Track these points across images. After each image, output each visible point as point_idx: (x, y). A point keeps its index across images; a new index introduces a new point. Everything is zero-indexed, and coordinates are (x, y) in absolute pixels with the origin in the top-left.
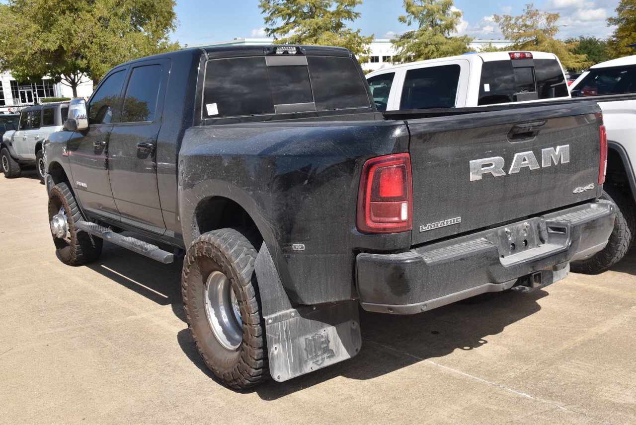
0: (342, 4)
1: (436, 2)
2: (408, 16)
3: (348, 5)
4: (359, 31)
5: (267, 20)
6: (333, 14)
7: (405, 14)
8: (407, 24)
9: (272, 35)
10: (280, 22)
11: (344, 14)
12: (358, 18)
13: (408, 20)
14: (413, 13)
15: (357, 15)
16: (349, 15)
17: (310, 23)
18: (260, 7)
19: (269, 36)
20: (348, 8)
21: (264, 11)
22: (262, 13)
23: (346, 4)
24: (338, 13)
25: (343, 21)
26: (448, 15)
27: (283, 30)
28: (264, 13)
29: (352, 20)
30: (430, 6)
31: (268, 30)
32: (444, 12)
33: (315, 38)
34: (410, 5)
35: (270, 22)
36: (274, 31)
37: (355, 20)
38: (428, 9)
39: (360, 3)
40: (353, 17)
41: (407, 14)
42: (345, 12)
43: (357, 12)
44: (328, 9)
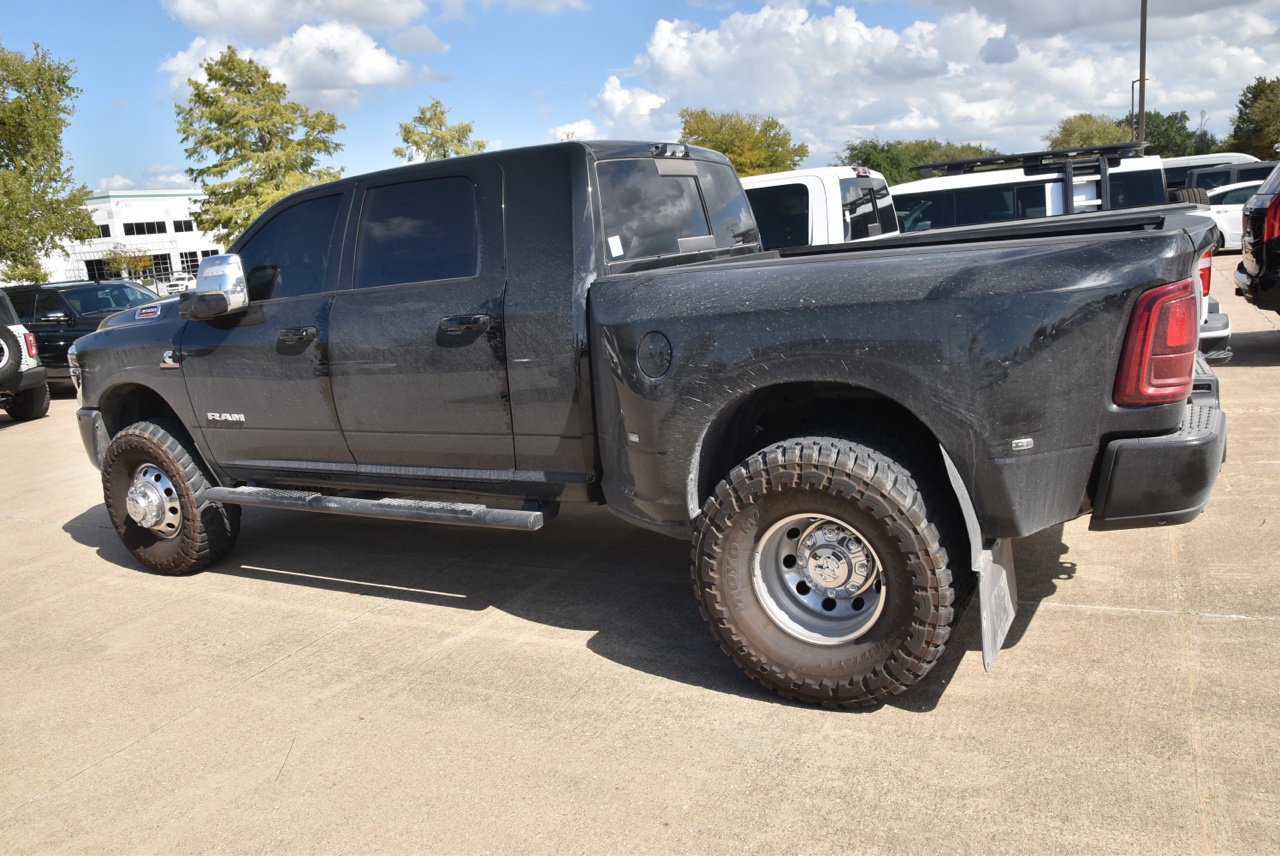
0: (313, 129)
1: (447, 128)
2: (407, 148)
3: (323, 132)
4: (343, 169)
5: (191, 153)
6: (299, 144)
7: (403, 145)
8: (407, 158)
9: (200, 179)
10: (212, 158)
11: (318, 145)
12: (340, 152)
13: (407, 153)
14: (416, 143)
15: (337, 146)
16: (327, 148)
17: (267, 157)
18: (178, 131)
19: (195, 181)
20: (323, 135)
21: (186, 139)
22: (182, 142)
23: (321, 129)
24: (306, 143)
25: (315, 156)
26: (466, 145)
27: (219, 170)
28: (185, 142)
29: (330, 153)
30: (439, 133)
31: (191, 171)
32: (459, 141)
33: (274, 181)
34: (409, 131)
35: (195, 156)
36: (201, 172)
37: (335, 154)
38: (437, 138)
39: (343, 127)
40: (332, 150)
41: (405, 145)
42: (321, 142)
43: (338, 142)
44: (291, 137)
